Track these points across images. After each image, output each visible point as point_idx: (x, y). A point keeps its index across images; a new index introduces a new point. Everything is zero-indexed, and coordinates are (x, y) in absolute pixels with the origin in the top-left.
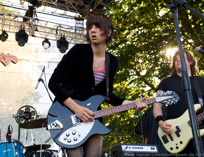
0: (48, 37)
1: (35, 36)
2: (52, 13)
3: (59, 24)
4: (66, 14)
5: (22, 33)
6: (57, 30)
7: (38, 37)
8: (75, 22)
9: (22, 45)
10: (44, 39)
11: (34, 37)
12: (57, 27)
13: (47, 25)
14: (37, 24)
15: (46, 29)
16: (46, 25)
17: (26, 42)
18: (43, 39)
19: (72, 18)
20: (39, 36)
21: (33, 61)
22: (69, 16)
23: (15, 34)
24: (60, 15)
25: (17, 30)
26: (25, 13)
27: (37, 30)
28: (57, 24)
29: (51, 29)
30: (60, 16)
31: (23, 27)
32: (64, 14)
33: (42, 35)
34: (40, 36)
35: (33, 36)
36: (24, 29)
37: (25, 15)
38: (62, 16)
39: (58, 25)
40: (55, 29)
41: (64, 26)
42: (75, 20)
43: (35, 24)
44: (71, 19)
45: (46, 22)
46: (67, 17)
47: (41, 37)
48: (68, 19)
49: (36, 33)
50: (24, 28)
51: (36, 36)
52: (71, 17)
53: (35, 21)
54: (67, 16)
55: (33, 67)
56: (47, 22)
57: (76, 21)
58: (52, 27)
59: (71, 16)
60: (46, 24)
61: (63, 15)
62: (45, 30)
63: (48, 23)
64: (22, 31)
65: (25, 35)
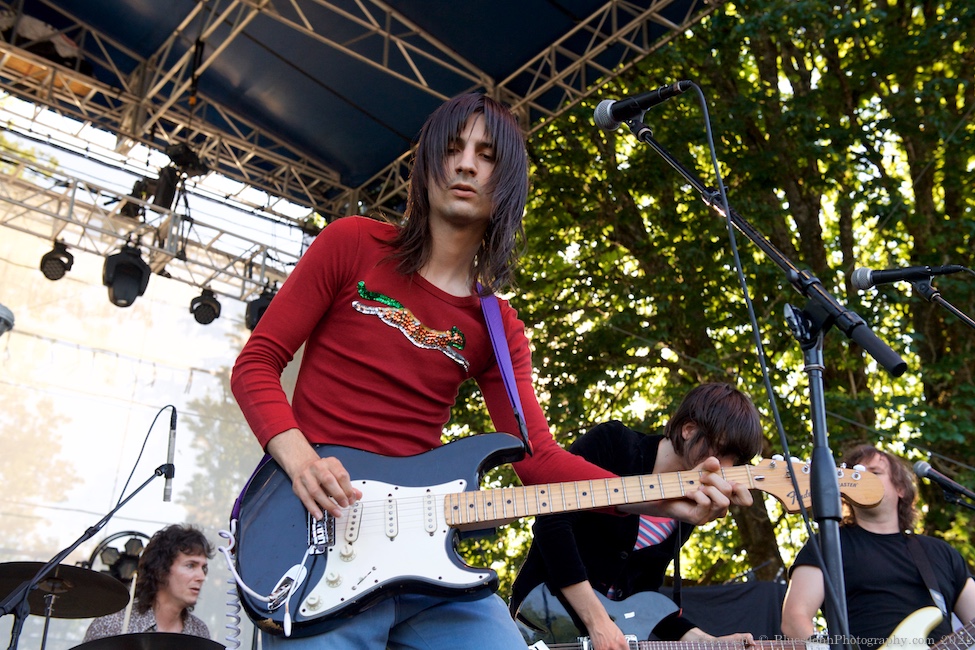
0: (215, 285)
1: (168, 276)
2: (227, 197)
3: (262, 246)
4: (274, 209)
5: (131, 259)
6: (250, 265)
7: (179, 279)
8: (301, 241)
9: (124, 302)
10: (201, 290)
11: (165, 279)
12: (253, 255)
13: (217, 242)
14: (185, 236)
15: (216, 255)
16: (214, 241)
17: (141, 293)
18: (197, 288)
19: (293, 223)
20: (183, 278)
21: (140, 361)
22: (282, 216)
23: (102, 260)
24: (251, 209)
25: (113, 247)
26: (132, 187)
27: (182, 256)
28: (256, 243)
29: (229, 256)
30: (252, 213)
31: (134, 236)
32: (266, 206)
33: (194, 275)
34: (185, 275)
35: (162, 273)
36: (139, 247)
37: (130, 192)
38: (259, 212)
39: (257, 248)
40: (243, 261)
41: (279, 254)
42: (301, 232)
43: (180, 234)
44: (288, 228)
45: (218, 233)
46: (278, 218)
47: (192, 281)
48: (277, 225)
49: (174, 267)
50: (139, 242)
51: (172, 274)
52: (289, 222)
53: (181, 224)
54: (275, 213)
55: (136, 381)
56: (222, 232)
57: (306, 235)
58: (237, 253)
59: (288, 218)
60: (217, 238)
61: (262, 209)
62: (211, 260)
63: (224, 235)
64: (131, 252)
65: (138, 268)
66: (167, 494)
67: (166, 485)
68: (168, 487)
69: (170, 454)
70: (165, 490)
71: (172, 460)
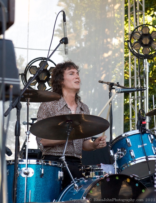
66: (66, 51)
67: (65, 47)
68: (66, 48)
69: (65, 33)
70: (65, 49)
71: (66, 36)
